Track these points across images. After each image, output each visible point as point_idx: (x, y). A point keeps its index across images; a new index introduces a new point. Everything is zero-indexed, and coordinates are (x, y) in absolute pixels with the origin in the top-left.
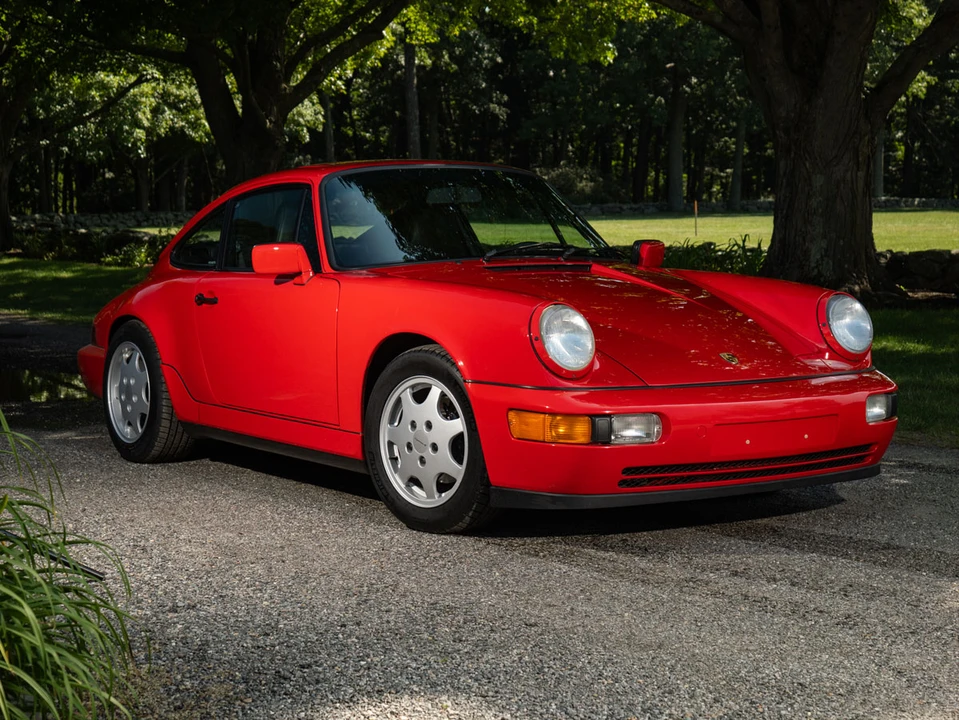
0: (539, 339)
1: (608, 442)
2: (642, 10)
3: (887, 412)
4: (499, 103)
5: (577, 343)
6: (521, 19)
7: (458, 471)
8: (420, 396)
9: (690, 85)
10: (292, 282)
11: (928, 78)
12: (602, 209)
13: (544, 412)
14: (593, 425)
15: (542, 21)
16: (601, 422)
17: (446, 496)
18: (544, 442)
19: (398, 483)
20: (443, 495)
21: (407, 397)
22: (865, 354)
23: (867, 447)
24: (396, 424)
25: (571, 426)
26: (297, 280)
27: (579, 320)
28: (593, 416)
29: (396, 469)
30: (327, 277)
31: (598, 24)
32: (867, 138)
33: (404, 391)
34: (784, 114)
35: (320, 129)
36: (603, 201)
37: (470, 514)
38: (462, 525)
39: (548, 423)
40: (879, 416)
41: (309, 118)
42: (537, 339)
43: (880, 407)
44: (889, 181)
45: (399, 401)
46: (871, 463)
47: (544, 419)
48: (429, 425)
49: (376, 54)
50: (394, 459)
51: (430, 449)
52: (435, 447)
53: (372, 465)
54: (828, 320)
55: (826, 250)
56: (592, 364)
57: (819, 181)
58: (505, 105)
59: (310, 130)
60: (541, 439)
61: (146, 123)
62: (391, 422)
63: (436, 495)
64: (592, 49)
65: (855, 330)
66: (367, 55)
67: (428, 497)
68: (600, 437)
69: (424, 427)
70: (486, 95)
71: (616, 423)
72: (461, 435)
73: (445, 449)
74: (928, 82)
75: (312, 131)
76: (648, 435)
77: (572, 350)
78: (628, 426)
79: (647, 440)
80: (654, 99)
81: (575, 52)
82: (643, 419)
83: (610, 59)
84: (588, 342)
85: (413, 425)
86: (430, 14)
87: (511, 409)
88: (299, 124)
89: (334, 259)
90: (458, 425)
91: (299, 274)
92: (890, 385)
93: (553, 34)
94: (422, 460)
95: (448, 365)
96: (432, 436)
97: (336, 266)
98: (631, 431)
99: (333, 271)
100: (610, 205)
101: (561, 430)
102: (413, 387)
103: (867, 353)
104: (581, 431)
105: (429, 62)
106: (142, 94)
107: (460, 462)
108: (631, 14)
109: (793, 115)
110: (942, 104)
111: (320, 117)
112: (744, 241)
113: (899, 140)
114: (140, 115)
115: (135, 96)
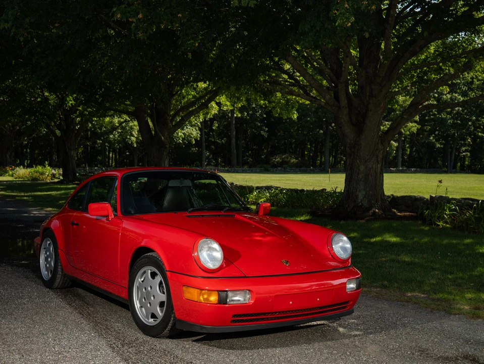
1: (226, 303)
3: (356, 286)
4: (265, 131)
6: (262, 102)
9: (332, 126)
11: (417, 126)
12: (300, 170)
13: (198, 288)
14: (219, 295)
15: (270, 102)
16: (223, 294)
18: (197, 302)
22: (348, 260)
23: (347, 302)
25: (209, 295)
28: (219, 291)
34: (349, 141)
35: (199, 139)
36: (301, 167)
39: (199, 293)
40: (353, 288)
41: (194, 135)
43: (354, 284)
44: (404, 161)
46: (349, 309)
47: (197, 291)
49: (211, 113)
55: (365, 195)
56: (222, 266)
57: (362, 168)
58: (267, 132)
59: (195, 139)
60: (196, 300)
61: (136, 136)
64: (289, 113)
66: (207, 113)
68: (222, 301)
70: (260, 128)
71: (230, 294)
75: (196, 140)
76: (245, 300)
78: (235, 295)
79: (244, 302)
80: (319, 131)
81: (282, 114)
82: (243, 293)
83: (296, 117)
84: (220, 256)
86: (230, 99)
87: (184, 286)
88: (191, 137)
89: (123, 210)
91: (108, 216)
92: (358, 274)
93: (274, 108)
97: (123, 213)
99: (122, 216)
100: (303, 168)
101: (205, 297)
104: (214, 298)
105: (239, 115)
106: (134, 125)
110: (423, 135)
111: (199, 135)
112: (336, 189)
113: (408, 147)
114: (134, 133)
115: (132, 126)
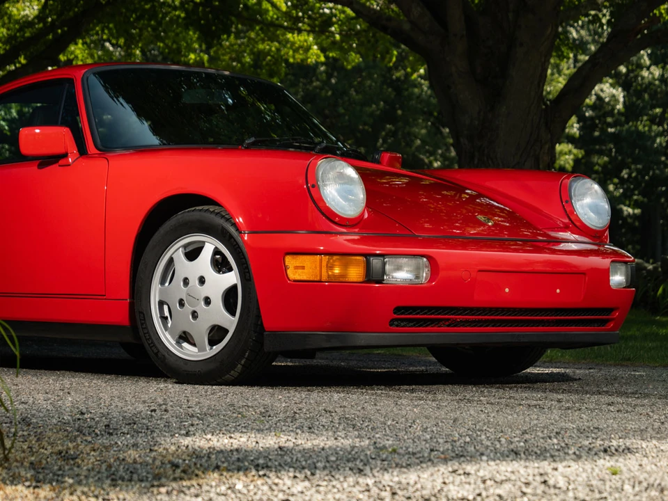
0: (316, 186)
2: (311, 51)
5: (350, 192)
7: (230, 322)
8: (193, 254)
10: (57, 165)
13: (320, 253)
14: (368, 266)
16: (376, 262)
17: (217, 348)
18: (320, 281)
19: (168, 340)
20: (214, 347)
21: (180, 257)
22: (605, 231)
23: (609, 311)
24: (167, 284)
25: (346, 267)
26: (61, 162)
27: (351, 172)
28: (367, 255)
29: (166, 328)
30: (92, 157)
31: (267, 64)
32: (547, 146)
33: (176, 251)
37: (243, 362)
38: (234, 374)
39: (324, 264)
40: (620, 284)
42: (313, 186)
43: (621, 275)
45: (171, 261)
46: (612, 329)
47: (321, 260)
48: (202, 281)
50: (164, 319)
51: (203, 303)
52: (207, 301)
53: (142, 324)
54: (571, 198)
56: (363, 214)
62: (162, 282)
63: (208, 347)
65: (595, 209)
67: (199, 351)
68: (374, 277)
69: (197, 282)
71: (389, 264)
72: (234, 287)
73: (218, 302)
74: (574, 155)
77: (346, 199)
78: (399, 268)
79: (416, 282)
82: (412, 262)
84: (360, 194)
85: (186, 281)
87: (288, 254)
89: (98, 141)
90: (232, 278)
91: (65, 156)
94: (195, 315)
95: (222, 222)
96: (205, 291)
97: (101, 147)
98: (402, 273)
99: (99, 152)
101: (337, 271)
102: (185, 246)
103: (606, 230)
107: (233, 314)
108: (299, 57)
109: (477, 123)
